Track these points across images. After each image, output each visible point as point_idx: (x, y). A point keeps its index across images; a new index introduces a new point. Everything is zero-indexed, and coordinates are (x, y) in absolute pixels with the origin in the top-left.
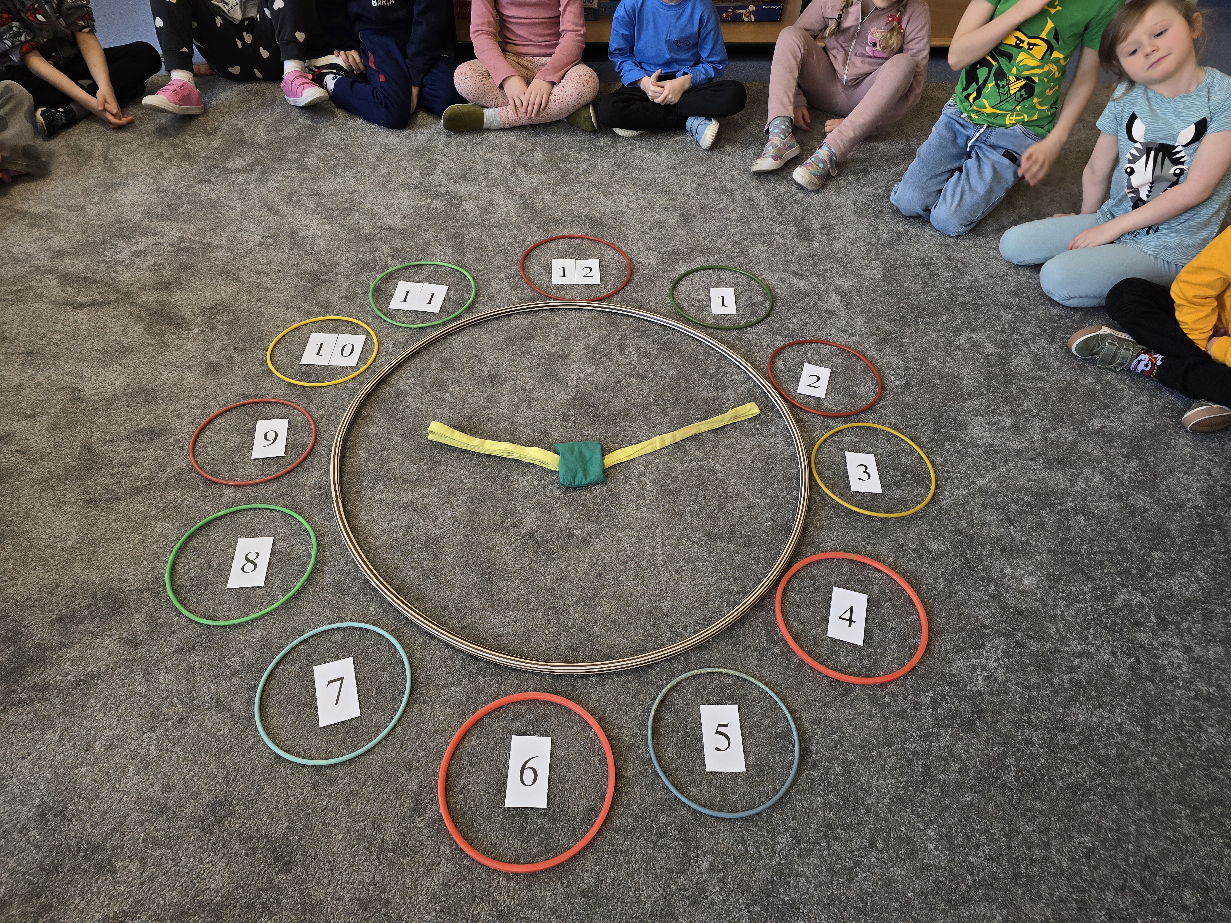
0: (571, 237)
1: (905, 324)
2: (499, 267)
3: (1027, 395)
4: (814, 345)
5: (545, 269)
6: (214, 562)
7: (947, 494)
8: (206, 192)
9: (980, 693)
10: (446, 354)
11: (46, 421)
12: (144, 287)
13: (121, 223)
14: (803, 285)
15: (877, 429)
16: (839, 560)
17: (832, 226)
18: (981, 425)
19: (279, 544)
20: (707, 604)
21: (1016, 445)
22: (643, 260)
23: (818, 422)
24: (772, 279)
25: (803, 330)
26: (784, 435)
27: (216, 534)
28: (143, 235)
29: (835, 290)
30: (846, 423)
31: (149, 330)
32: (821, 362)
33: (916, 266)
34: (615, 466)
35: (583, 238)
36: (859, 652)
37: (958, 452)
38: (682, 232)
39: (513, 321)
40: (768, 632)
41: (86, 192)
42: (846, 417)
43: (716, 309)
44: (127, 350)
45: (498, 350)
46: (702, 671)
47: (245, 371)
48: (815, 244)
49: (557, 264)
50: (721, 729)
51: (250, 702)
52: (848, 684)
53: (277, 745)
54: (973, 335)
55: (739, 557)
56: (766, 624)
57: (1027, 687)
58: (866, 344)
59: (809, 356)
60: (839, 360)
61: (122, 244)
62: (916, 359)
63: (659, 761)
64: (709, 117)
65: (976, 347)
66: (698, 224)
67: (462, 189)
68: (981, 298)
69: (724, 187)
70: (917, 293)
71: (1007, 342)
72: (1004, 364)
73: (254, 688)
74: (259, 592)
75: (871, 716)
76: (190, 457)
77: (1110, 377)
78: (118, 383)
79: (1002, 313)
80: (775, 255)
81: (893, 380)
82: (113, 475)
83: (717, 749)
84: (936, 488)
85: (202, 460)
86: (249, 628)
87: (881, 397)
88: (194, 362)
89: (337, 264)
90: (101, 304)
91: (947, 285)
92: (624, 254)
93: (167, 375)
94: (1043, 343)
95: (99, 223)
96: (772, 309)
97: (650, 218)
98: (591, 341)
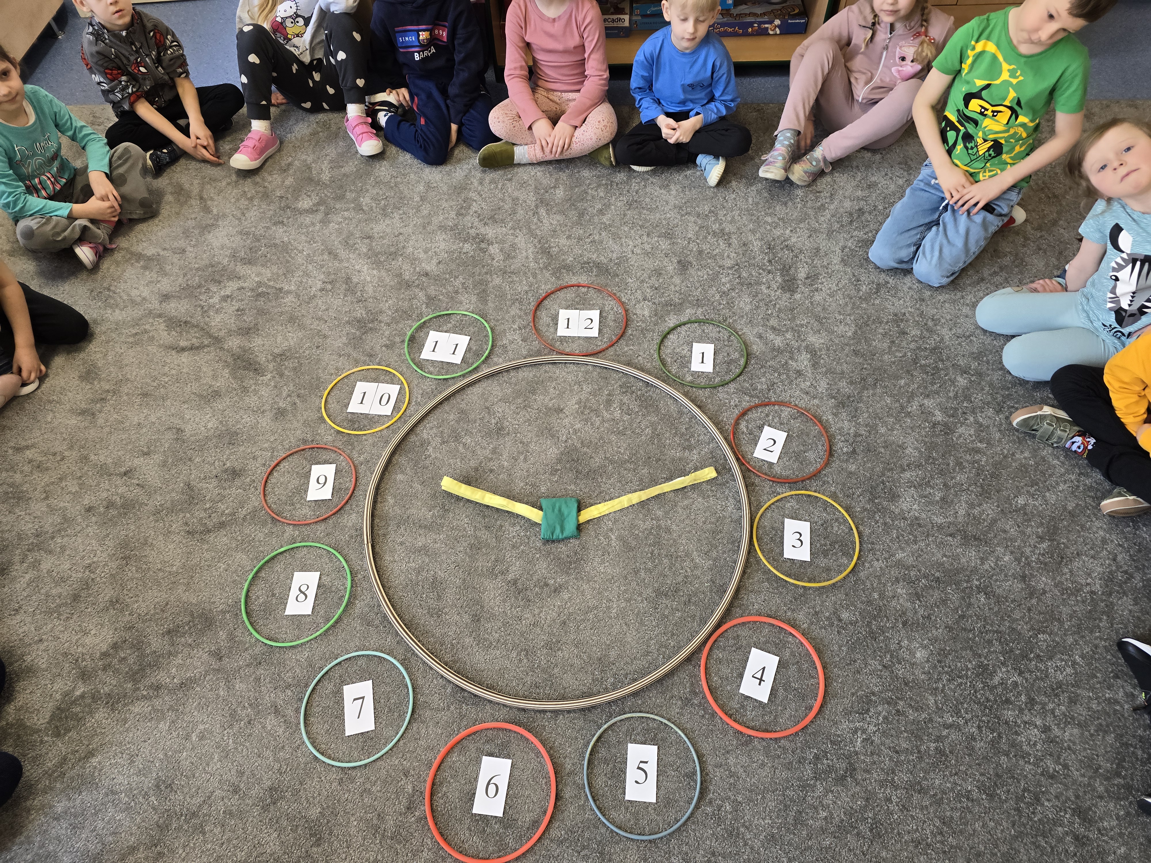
0: (579, 286)
1: (864, 388)
2: (514, 317)
3: (962, 468)
4: (777, 407)
5: (552, 320)
6: (276, 592)
7: (867, 565)
8: (280, 233)
9: (856, 753)
10: (463, 406)
11: (158, 458)
12: (230, 332)
13: (213, 266)
14: (778, 341)
15: (817, 497)
16: (761, 623)
17: (816, 276)
18: (913, 497)
19: (324, 578)
20: (647, 655)
21: (940, 520)
22: (639, 312)
23: (767, 487)
24: (750, 334)
25: (769, 390)
26: (735, 499)
27: (278, 567)
28: (230, 279)
29: (807, 348)
30: (791, 489)
31: (233, 374)
32: (779, 426)
33: (887, 322)
34: (588, 522)
35: (589, 287)
36: (763, 708)
37: (885, 524)
38: (677, 280)
39: (520, 375)
40: (692, 684)
41: (186, 233)
42: (792, 483)
43: (696, 366)
44: (217, 394)
45: (506, 402)
46: (634, 715)
47: (305, 417)
48: (798, 296)
49: (563, 314)
50: (642, 765)
51: (297, 711)
52: (750, 736)
53: (315, 747)
54: (926, 401)
55: (678, 614)
56: (691, 677)
57: (897, 752)
58: (824, 408)
59: (771, 418)
60: (796, 424)
61: (214, 289)
62: (866, 426)
63: (590, 788)
64: (717, 157)
65: (926, 413)
66: (692, 271)
67: (490, 232)
68: (942, 361)
69: (722, 230)
70: (883, 353)
71: (956, 409)
72: (948, 434)
73: (301, 700)
74: (308, 620)
75: (763, 765)
76: (262, 496)
77: (1046, 452)
78: (210, 425)
79: (959, 378)
80: (758, 307)
81: (842, 447)
82: (205, 510)
83: (637, 782)
84: (858, 559)
85: (271, 499)
86: (300, 649)
87: (827, 464)
88: (267, 407)
89: (381, 311)
90: (197, 348)
91: (913, 346)
92: (623, 304)
93: (246, 419)
94: (991, 412)
95: (196, 266)
96: (745, 367)
97: (650, 264)
98: (584, 396)
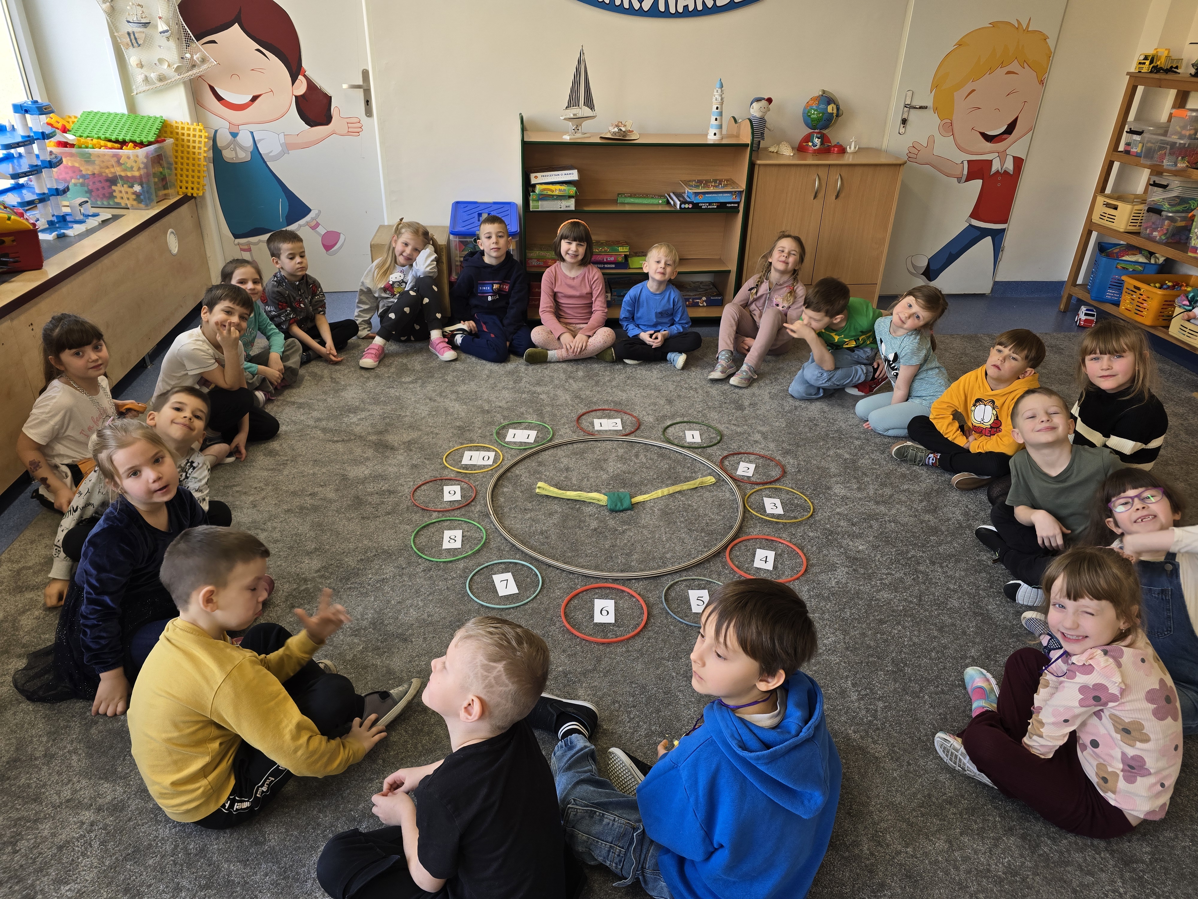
0: (604, 410)
1: (798, 446)
2: (564, 423)
3: (867, 476)
4: (746, 455)
5: (590, 424)
6: (434, 539)
7: (819, 514)
8: (393, 392)
9: (833, 587)
10: (539, 459)
11: (332, 487)
12: (369, 433)
13: (348, 406)
14: (739, 430)
15: (781, 489)
16: (760, 539)
17: (756, 404)
18: (840, 487)
19: (466, 532)
21: (859, 496)
22: (646, 419)
23: (749, 486)
24: (721, 427)
25: (739, 448)
26: (730, 491)
27: (432, 529)
28: (362, 411)
29: (758, 432)
30: (764, 486)
31: (377, 450)
32: (750, 462)
33: (806, 421)
34: (638, 503)
35: (610, 410)
36: (770, 572)
37: (826, 498)
38: (668, 407)
39: (575, 446)
40: (723, 565)
41: (325, 393)
42: (764, 484)
43: (689, 439)
44: (367, 459)
45: (568, 458)
46: (689, 578)
47: (433, 467)
48: (746, 412)
49: (597, 421)
50: (700, 598)
51: (464, 587)
53: (481, 601)
54: (838, 451)
55: (707, 538)
56: (721, 562)
58: (776, 455)
59: (743, 459)
60: (760, 461)
61: (352, 415)
62: (804, 461)
64: (681, 352)
65: (839, 456)
66: (677, 403)
67: (539, 389)
68: (843, 435)
69: (691, 387)
70: (806, 433)
71: (857, 453)
72: (855, 463)
73: (465, 583)
74: (459, 550)
76: (412, 500)
78: (366, 472)
79: (855, 441)
80: (723, 417)
81: (791, 469)
82: (373, 508)
83: (698, 605)
84: (813, 512)
85: (418, 502)
86: (457, 562)
87: (784, 475)
88: (404, 464)
89: (473, 423)
90: (347, 441)
91: (824, 429)
92: (634, 417)
93: (390, 469)
94: (878, 454)
95: (337, 406)
96: (721, 440)
97: (648, 401)
98: (620, 454)
